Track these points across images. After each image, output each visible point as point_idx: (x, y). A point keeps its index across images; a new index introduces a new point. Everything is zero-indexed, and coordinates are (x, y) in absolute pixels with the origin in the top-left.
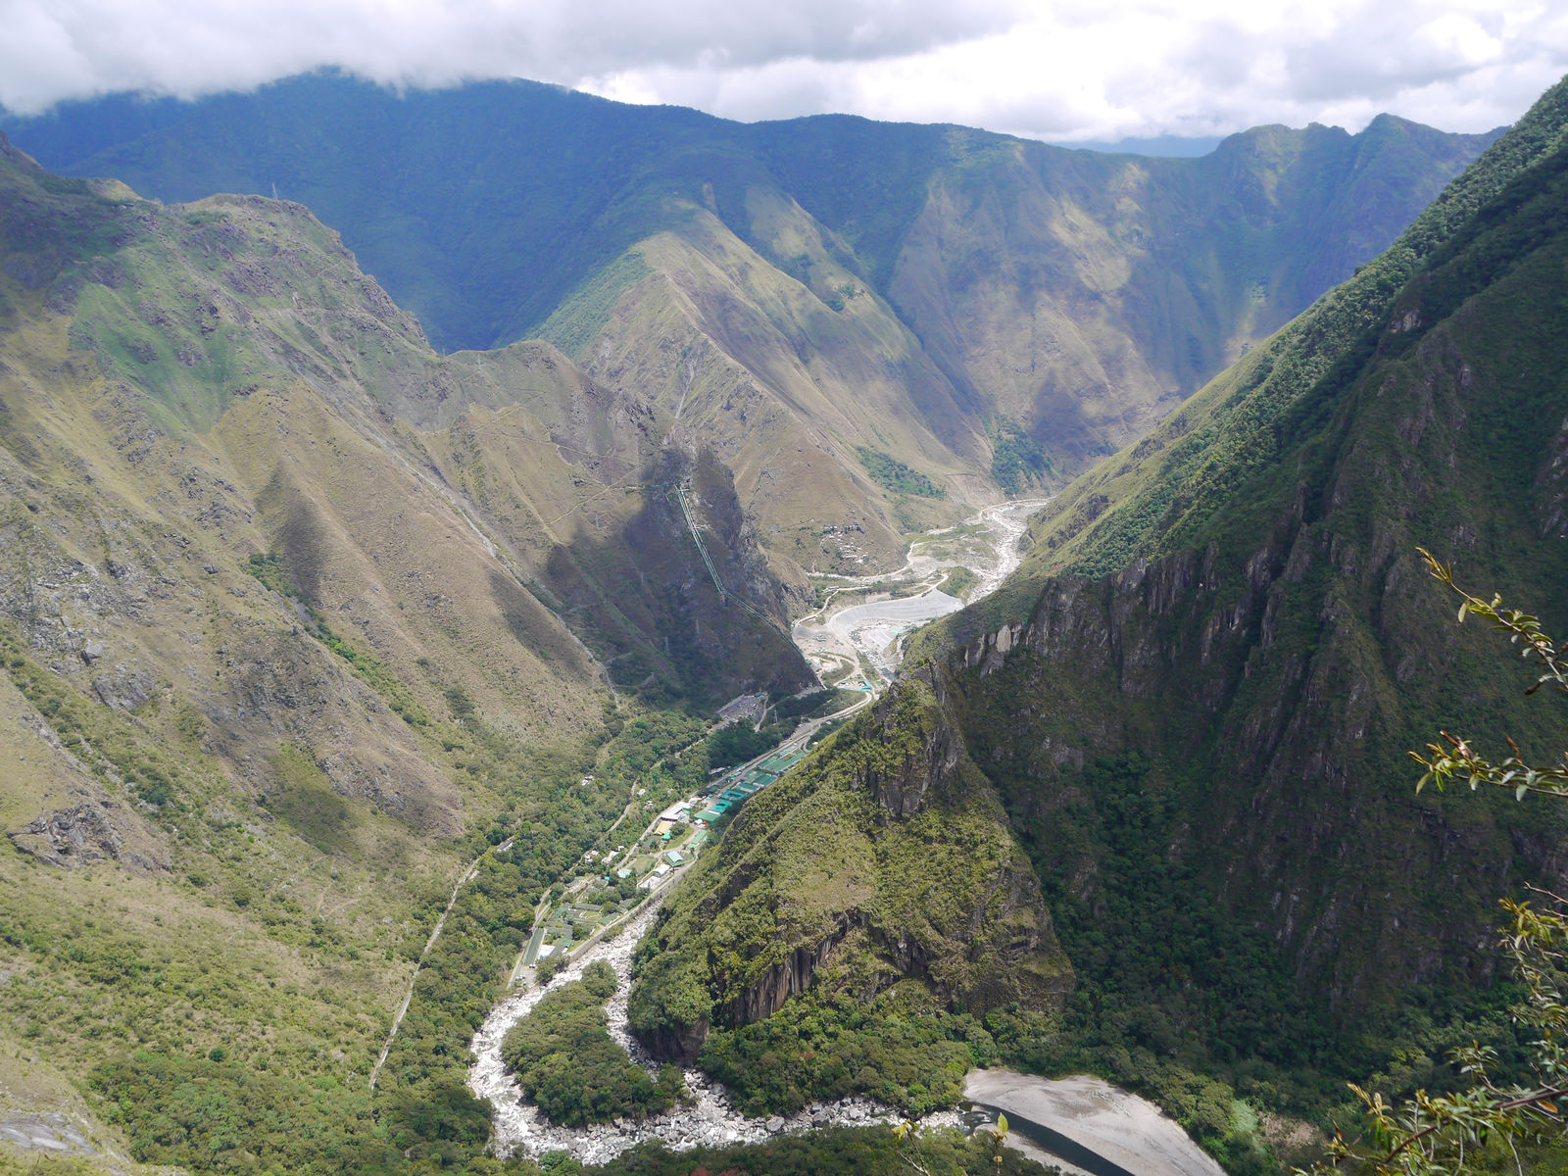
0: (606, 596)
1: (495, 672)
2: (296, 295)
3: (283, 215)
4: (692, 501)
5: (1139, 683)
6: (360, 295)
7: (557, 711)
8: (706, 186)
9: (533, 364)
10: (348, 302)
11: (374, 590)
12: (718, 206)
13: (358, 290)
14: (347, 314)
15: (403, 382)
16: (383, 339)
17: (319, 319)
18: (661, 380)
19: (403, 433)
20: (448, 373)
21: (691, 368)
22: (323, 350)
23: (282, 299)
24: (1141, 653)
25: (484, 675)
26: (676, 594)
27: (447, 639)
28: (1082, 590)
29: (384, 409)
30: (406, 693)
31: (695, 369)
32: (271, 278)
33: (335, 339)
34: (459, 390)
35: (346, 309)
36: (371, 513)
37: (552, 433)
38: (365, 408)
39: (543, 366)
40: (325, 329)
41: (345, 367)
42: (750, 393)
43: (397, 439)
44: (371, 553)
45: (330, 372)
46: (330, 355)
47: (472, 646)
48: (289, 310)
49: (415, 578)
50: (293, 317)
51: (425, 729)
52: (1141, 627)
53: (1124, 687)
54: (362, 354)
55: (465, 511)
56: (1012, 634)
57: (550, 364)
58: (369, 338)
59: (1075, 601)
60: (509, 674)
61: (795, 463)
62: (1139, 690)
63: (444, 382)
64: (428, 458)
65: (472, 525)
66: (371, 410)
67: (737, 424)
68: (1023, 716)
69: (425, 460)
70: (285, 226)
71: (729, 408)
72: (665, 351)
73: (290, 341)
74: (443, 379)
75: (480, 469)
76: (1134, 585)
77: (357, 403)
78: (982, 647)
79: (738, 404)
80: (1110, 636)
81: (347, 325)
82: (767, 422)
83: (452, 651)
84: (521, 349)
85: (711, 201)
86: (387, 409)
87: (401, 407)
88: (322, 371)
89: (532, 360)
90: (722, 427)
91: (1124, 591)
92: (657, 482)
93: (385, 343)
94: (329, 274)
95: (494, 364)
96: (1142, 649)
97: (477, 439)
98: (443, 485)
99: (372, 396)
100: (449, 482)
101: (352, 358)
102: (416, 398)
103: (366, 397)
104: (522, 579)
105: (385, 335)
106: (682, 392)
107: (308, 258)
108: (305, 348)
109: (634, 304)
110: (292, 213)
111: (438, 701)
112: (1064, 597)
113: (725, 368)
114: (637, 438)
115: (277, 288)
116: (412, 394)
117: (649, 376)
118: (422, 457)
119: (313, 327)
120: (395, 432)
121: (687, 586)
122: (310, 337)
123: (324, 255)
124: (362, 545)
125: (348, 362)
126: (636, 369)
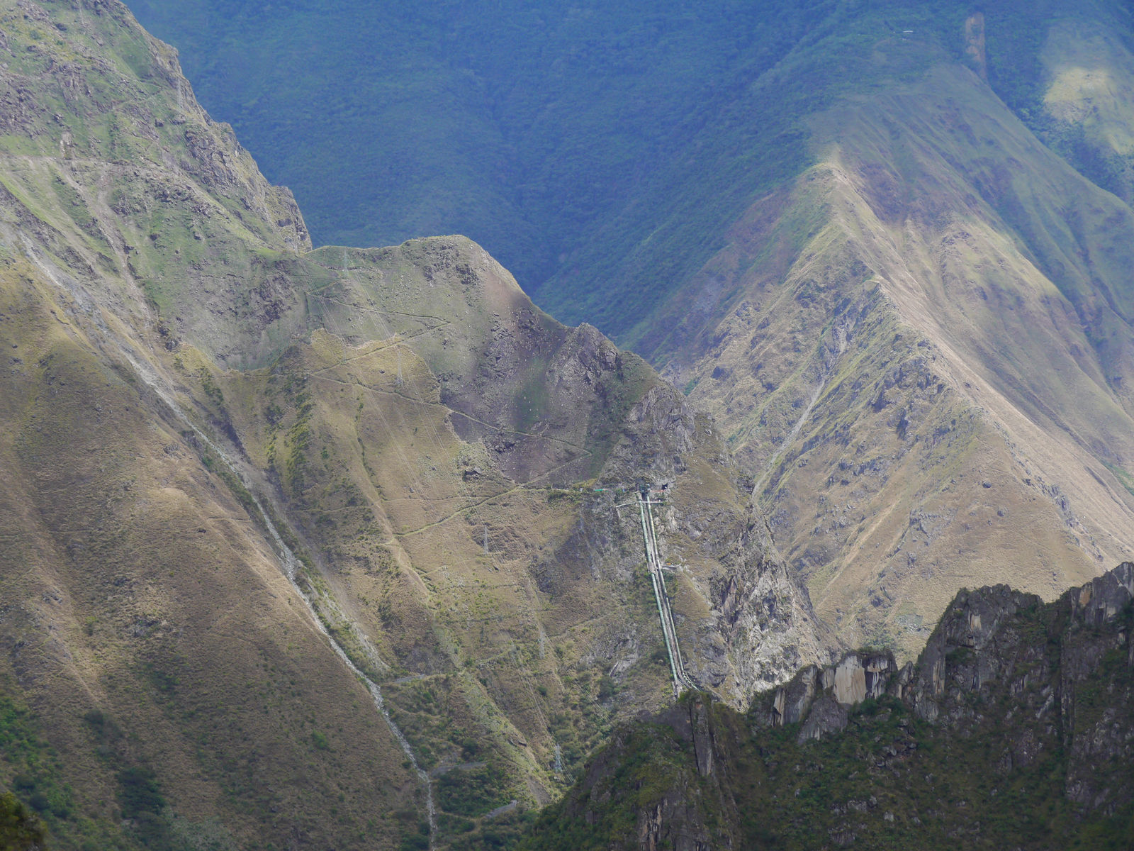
0: (468, 664)
1: (220, 756)
2: (66, 137)
3: (82, 13)
4: (664, 522)
5: (1096, 788)
6: (180, 147)
7: (311, 835)
8: (971, 21)
9: (439, 275)
10: (151, 155)
11: (48, 599)
12: (989, 57)
13: (179, 140)
14: (143, 173)
15: (210, 286)
16: (194, 216)
17: (95, 179)
18: (790, 356)
19: (191, 368)
20: (287, 277)
21: (842, 334)
22: (90, 226)
23: (41, 142)
24: (1108, 735)
25: (199, 756)
26: (599, 677)
27: (154, 692)
28: (1018, 615)
29: (166, 325)
30: (52, 765)
31: (849, 338)
32: (32, 108)
33: (116, 211)
34: (302, 307)
35: (144, 166)
36: (81, 478)
37: (444, 389)
38: (136, 322)
39: (456, 278)
40: (102, 195)
41: (120, 258)
42: (922, 379)
43: (179, 376)
44: (64, 541)
45: (91, 260)
46: (99, 236)
47: (193, 709)
48: (49, 160)
49: (126, 588)
50: (53, 172)
51: (61, 823)
52: (1111, 688)
53: (1071, 792)
54: (153, 237)
55: (264, 502)
56: (869, 676)
57: (467, 275)
58: (171, 212)
59: (1002, 629)
60: (244, 762)
61: (974, 507)
62: (1098, 801)
63: (278, 293)
64: (223, 411)
65: (270, 526)
66: (147, 328)
67: (890, 434)
68: (851, 812)
69: (217, 416)
70: (80, 31)
71: (878, 406)
72: (806, 305)
73: (33, 205)
74: (279, 287)
75: (304, 435)
76: (1111, 612)
77: (125, 313)
78: (809, 691)
79: (898, 397)
80: (1057, 699)
81: (139, 188)
82: (941, 432)
83: (156, 711)
84: (425, 249)
85: (975, 50)
86: (173, 328)
87: (198, 326)
88: (78, 259)
89: (440, 267)
90: (861, 438)
91: (1090, 620)
92: (605, 482)
93: (196, 222)
94: (131, 110)
95: (376, 271)
96: (1110, 726)
97: (310, 387)
98: (237, 457)
99: (153, 304)
100: (249, 453)
101: (133, 242)
102: (228, 315)
103: (143, 305)
104: (330, 620)
105: (199, 210)
106: (819, 378)
107: (101, 81)
108: (57, 218)
109: (770, 220)
110: (98, 13)
111: (102, 785)
112: (976, 621)
113: (892, 335)
114: (590, 407)
115: (37, 124)
116: (222, 307)
117: (770, 347)
118: (213, 409)
119: (81, 190)
120: (178, 366)
121: (622, 666)
122: (73, 203)
123: (136, 80)
124: (52, 527)
125: (127, 249)
126: (752, 334)
